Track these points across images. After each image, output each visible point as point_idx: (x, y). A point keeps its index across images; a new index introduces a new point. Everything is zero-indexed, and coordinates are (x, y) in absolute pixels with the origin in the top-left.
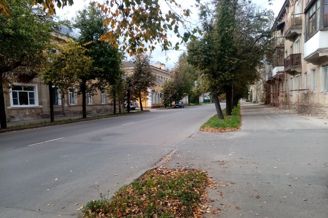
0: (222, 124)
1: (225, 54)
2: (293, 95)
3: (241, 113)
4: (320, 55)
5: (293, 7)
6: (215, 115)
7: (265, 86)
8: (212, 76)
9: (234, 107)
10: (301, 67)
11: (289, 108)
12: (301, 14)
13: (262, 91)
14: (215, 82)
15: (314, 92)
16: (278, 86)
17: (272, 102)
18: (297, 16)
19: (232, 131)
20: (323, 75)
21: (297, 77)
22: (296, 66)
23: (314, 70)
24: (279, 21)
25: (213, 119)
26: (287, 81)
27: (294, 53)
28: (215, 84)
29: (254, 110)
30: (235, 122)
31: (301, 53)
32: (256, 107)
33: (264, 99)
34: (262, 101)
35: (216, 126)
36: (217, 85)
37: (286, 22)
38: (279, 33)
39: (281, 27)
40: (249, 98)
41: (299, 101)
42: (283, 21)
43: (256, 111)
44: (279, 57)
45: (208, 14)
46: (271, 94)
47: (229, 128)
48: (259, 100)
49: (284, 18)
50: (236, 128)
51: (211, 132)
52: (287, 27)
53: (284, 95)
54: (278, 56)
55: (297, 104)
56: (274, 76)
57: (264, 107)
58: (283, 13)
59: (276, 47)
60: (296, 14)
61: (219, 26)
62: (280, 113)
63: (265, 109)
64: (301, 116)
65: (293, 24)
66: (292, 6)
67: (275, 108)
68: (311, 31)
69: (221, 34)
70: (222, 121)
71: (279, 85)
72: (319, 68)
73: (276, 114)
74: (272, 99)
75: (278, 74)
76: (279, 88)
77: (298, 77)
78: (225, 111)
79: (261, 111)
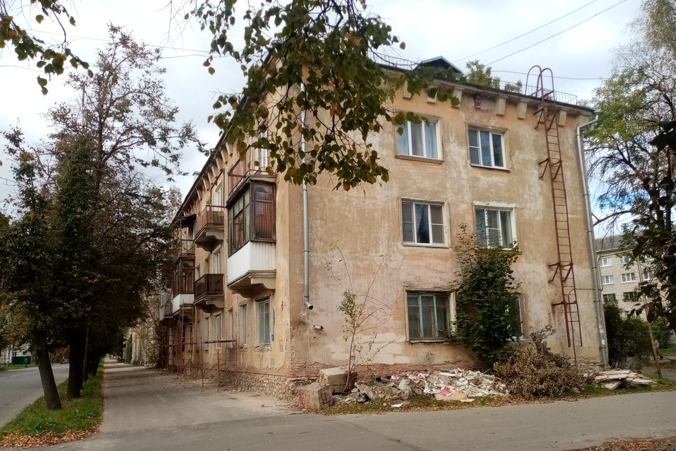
0: (54, 423)
1: (71, 261)
2: (209, 351)
3: (103, 390)
4: (253, 282)
5: (209, 193)
6: (40, 399)
7: (158, 331)
8: (37, 307)
9: (89, 375)
10: (223, 298)
11: (203, 377)
12: (221, 207)
13: (152, 339)
14: (45, 322)
15: (245, 345)
16: (182, 331)
17: (170, 362)
18: (216, 209)
19: (78, 439)
20: (258, 316)
21: (216, 316)
22: (215, 295)
23: (244, 306)
24: (187, 211)
25: (32, 410)
26: (198, 322)
27: (212, 272)
28: (43, 326)
29: (134, 381)
30: (88, 415)
31: (222, 273)
32: (137, 373)
33: (155, 358)
34: (151, 361)
35: (38, 428)
36: (48, 328)
37: (197, 216)
38: (185, 233)
39: (190, 222)
40: (124, 354)
41: (221, 363)
42: (192, 213)
43: (137, 384)
44: (185, 276)
45: (39, 173)
46: (170, 348)
47: (72, 433)
48: (146, 359)
49: (194, 207)
50: (89, 431)
51: (22, 446)
52: (199, 225)
53: (193, 349)
54: (184, 274)
55: (216, 368)
56: (175, 313)
57: (154, 375)
58: (193, 198)
59: (181, 258)
60: (214, 206)
61: (63, 202)
62: (185, 388)
63: (156, 378)
64: (223, 393)
65: (209, 222)
66: (208, 190)
67: (175, 376)
68: (237, 239)
69: (66, 220)
70: (54, 416)
71: (184, 329)
72: (252, 304)
73: (177, 391)
74: (171, 356)
75: (183, 308)
76: (184, 336)
77: (218, 317)
78: (67, 387)
79: (148, 383)
